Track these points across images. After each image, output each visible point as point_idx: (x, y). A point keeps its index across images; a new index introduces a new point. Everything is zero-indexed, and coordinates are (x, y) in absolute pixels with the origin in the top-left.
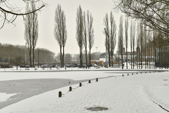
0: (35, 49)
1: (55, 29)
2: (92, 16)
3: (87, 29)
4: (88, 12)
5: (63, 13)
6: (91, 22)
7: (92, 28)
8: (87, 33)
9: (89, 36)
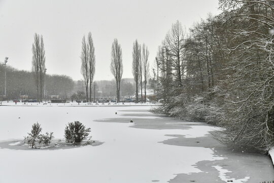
0: (93, 81)
1: (112, 63)
2: (148, 50)
3: (142, 62)
4: (144, 45)
5: (119, 48)
6: (147, 56)
7: (148, 62)
8: (143, 67)
9: (144, 70)
